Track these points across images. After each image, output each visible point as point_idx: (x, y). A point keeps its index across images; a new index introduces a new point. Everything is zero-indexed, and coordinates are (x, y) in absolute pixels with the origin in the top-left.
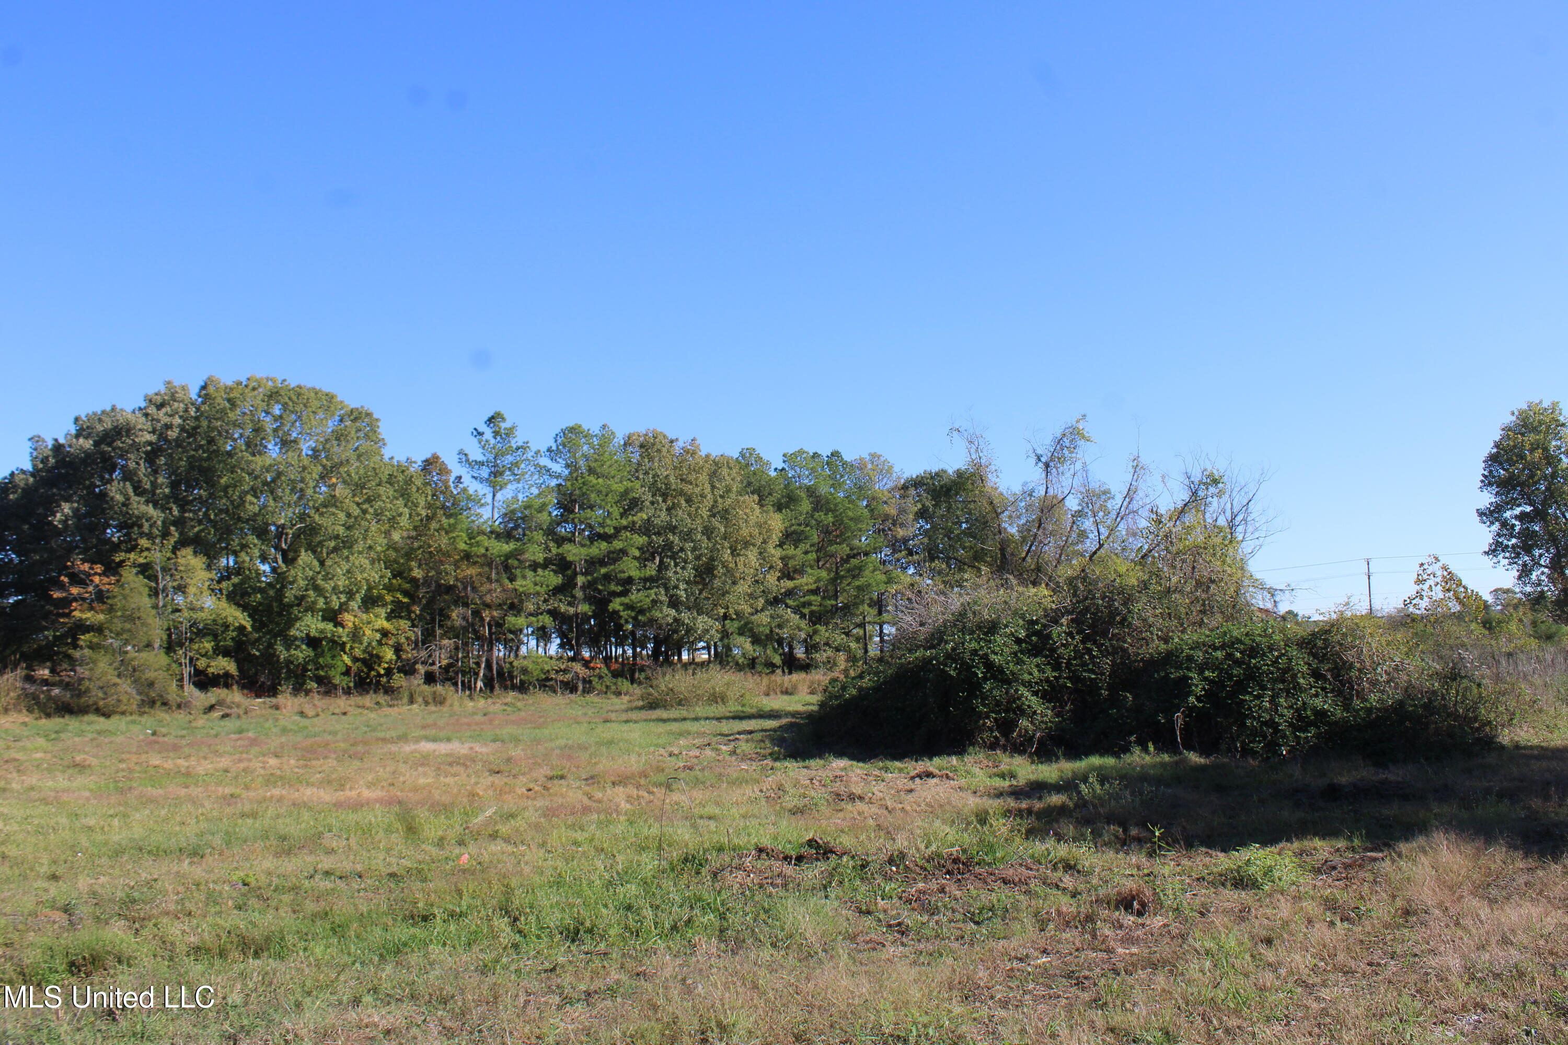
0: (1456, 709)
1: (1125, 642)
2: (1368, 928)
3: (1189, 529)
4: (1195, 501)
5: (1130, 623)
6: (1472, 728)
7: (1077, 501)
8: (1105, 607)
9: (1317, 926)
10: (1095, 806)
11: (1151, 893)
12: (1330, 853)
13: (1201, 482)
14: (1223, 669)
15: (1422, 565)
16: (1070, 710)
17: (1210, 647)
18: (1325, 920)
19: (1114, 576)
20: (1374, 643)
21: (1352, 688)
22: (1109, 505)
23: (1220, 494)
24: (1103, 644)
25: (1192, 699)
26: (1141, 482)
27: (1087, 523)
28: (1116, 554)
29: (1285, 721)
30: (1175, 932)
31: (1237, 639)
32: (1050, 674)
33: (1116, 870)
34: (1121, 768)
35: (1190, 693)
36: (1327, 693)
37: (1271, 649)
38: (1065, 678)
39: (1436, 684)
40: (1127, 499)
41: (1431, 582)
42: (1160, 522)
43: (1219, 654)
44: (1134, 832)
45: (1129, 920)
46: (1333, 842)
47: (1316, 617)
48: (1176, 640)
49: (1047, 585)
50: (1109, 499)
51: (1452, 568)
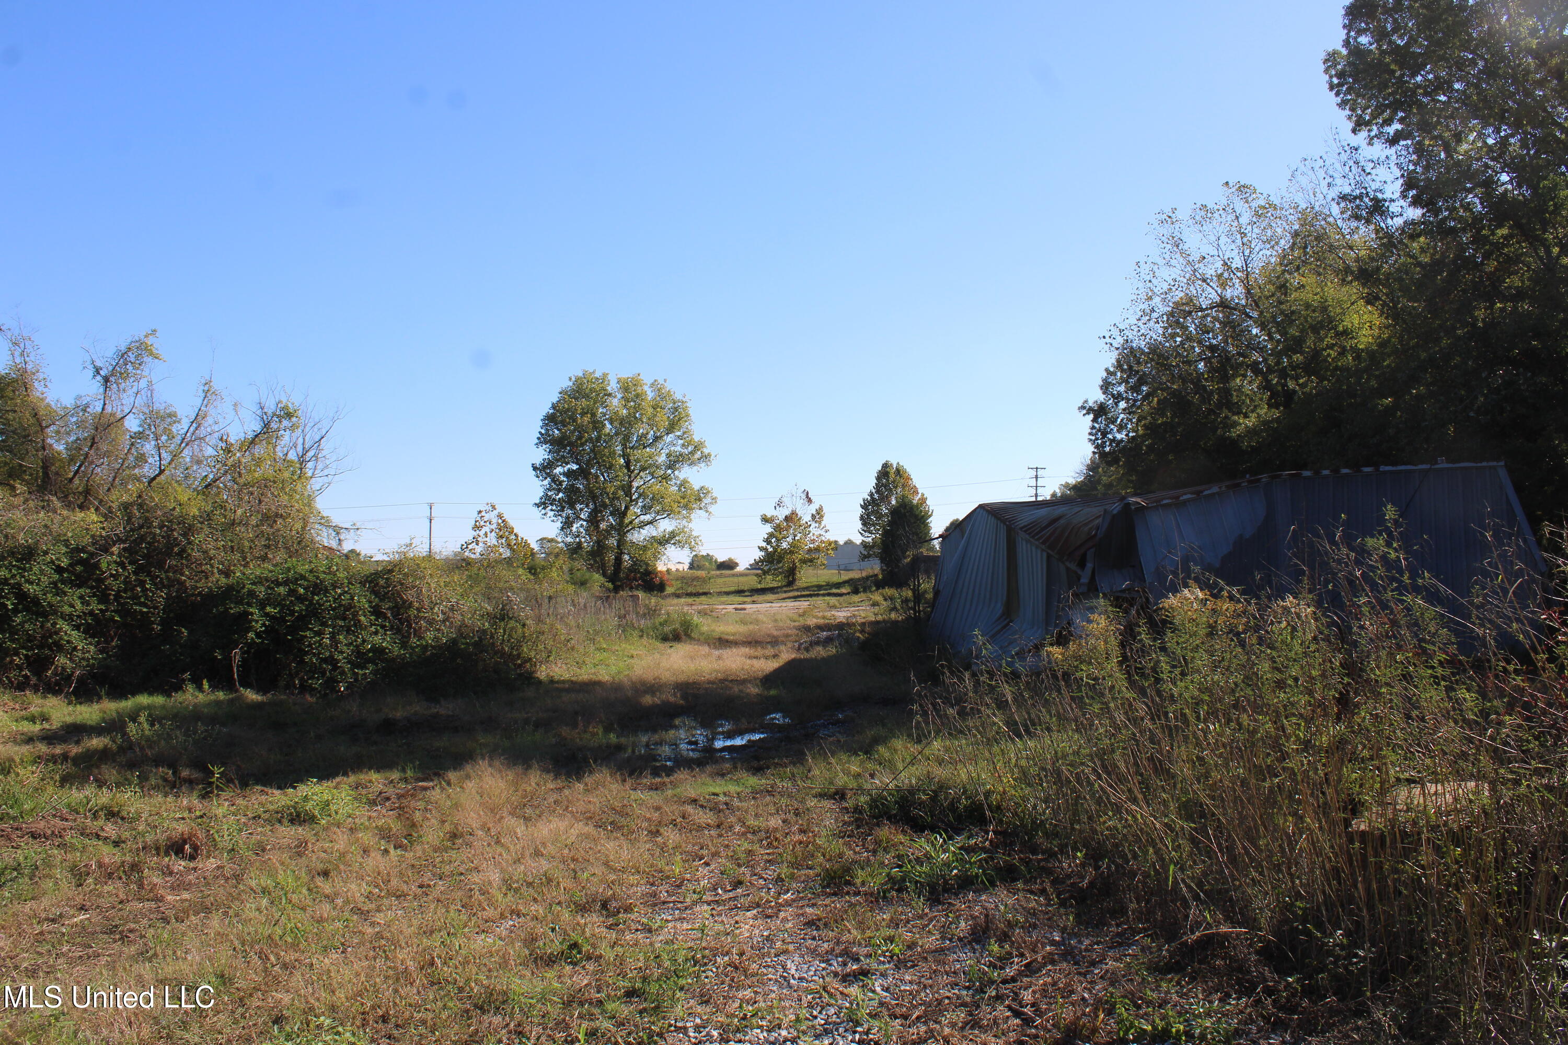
0: (503, 648)
1: (182, 574)
2: (419, 854)
3: (259, 462)
4: (266, 433)
5: (189, 555)
6: (515, 665)
7: (137, 422)
8: (163, 537)
9: (373, 854)
10: (142, 749)
11: (204, 835)
12: (385, 785)
13: (274, 414)
14: (285, 605)
15: (480, 512)
16: (117, 646)
17: (272, 582)
18: (379, 849)
19: (173, 505)
20: (432, 585)
21: (410, 626)
22: (174, 429)
23: (293, 428)
24: (158, 576)
25: (251, 635)
26: (210, 408)
27: (148, 446)
28: (177, 482)
29: (344, 658)
30: (228, 872)
31: (301, 575)
32: (96, 606)
33: (165, 814)
34: (172, 707)
35: (250, 629)
36: (386, 630)
37: (334, 586)
38: (112, 611)
39: (487, 624)
40: (194, 425)
41: (486, 529)
42: (229, 451)
43: (282, 590)
44: (185, 773)
45: (180, 865)
46: (388, 774)
47: (379, 557)
48: (238, 574)
49: (97, 509)
50: (175, 422)
51: (506, 516)
